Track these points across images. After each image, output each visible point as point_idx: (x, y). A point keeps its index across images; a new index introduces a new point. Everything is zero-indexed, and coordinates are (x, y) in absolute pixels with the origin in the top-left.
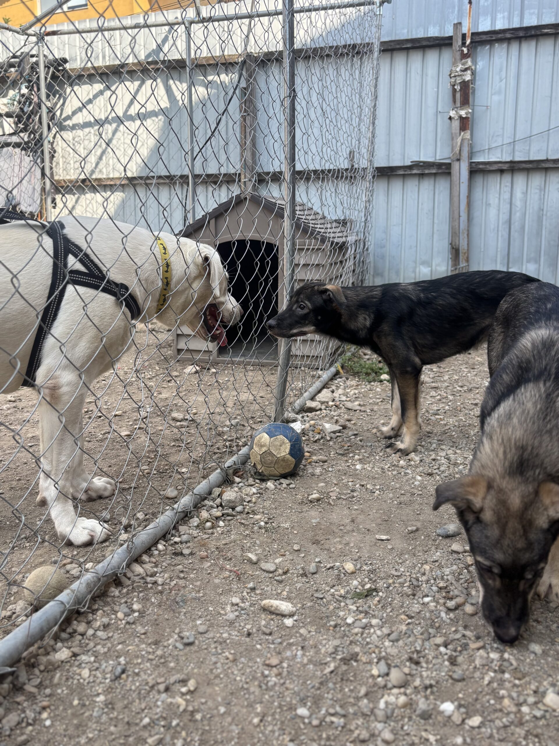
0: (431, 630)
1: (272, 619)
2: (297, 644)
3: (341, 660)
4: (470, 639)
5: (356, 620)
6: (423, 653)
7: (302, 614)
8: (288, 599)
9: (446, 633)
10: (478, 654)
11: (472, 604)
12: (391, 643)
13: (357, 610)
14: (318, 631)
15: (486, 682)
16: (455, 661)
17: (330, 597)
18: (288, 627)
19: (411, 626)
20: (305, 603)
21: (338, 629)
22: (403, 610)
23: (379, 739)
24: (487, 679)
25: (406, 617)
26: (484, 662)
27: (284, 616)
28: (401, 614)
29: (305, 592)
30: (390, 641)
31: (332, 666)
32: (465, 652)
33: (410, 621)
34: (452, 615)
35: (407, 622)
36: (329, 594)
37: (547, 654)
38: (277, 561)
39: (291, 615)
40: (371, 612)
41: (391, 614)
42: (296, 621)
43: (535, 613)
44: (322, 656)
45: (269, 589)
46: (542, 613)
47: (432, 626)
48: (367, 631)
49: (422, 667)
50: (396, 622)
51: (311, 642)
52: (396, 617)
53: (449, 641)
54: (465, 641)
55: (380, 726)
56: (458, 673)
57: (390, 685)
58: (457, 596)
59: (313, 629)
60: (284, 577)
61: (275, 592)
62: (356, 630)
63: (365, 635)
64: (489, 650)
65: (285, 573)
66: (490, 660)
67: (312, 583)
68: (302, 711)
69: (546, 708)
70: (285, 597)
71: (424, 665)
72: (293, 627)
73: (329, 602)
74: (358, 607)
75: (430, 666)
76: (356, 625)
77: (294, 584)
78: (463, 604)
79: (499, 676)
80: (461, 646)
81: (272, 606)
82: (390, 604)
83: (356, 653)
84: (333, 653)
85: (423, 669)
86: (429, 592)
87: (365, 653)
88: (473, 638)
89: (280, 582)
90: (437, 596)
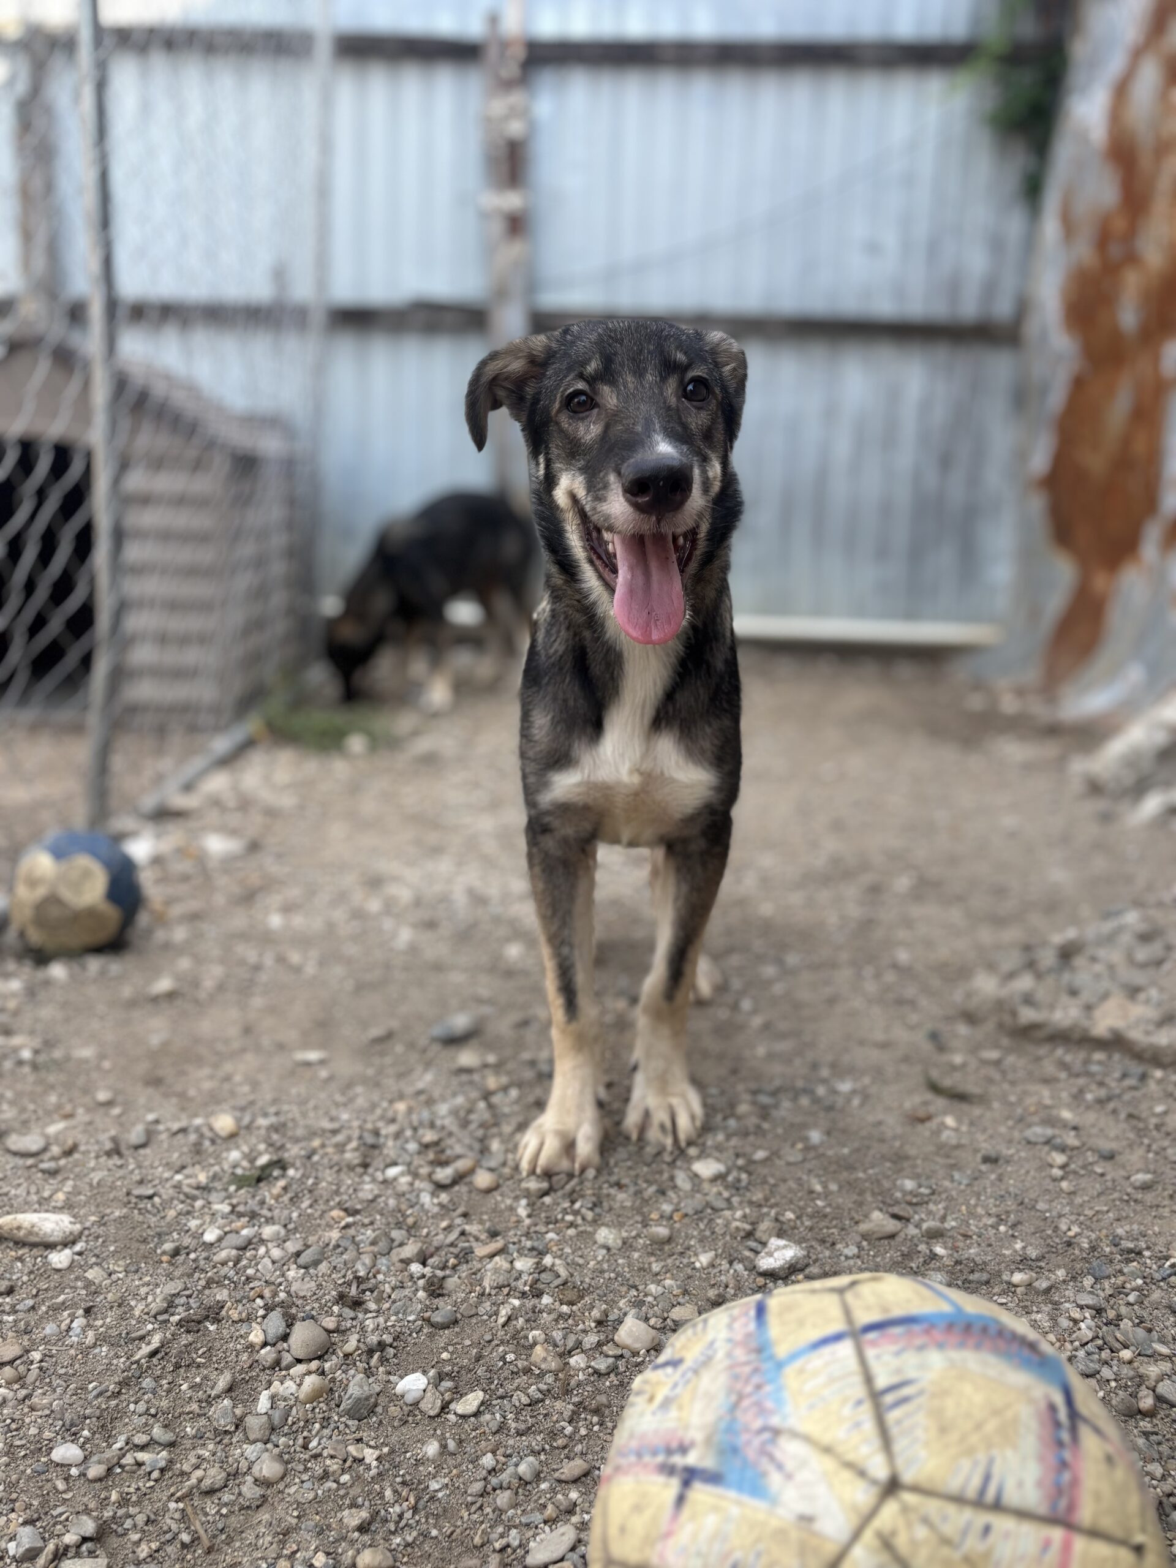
0: (396, 1234)
1: (20, 1259)
2: (75, 1306)
3: (179, 1324)
4: (477, 1239)
5: (226, 1233)
6: (373, 1281)
7: (97, 1238)
8: (68, 1207)
9: (428, 1234)
10: (489, 1266)
11: (491, 1170)
12: (302, 1271)
13: (232, 1212)
14: (132, 1270)
15: (502, 1320)
16: (441, 1287)
17: (171, 1191)
18: (58, 1270)
19: (352, 1231)
20: (108, 1211)
21: (181, 1258)
22: (337, 1199)
23: (249, 1479)
24: (504, 1312)
25: (342, 1214)
26: (501, 1280)
27: (50, 1246)
28: (332, 1209)
29: (113, 1188)
30: (300, 1267)
31: (156, 1341)
32: (464, 1267)
33: (350, 1220)
34: (444, 1197)
35: (343, 1224)
36: (168, 1185)
37: (631, 1246)
38: (52, 1129)
39: (68, 1242)
40: (265, 1212)
41: (309, 1211)
42: (80, 1254)
43: (616, 1170)
44: (134, 1322)
45: (21, 1191)
46: (630, 1168)
47: (399, 1225)
48: (248, 1254)
49: (367, 1311)
50: (319, 1225)
51: (110, 1296)
52: (321, 1217)
53: (432, 1249)
54: (467, 1244)
55: (251, 1451)
56: (444, 1309)
57: (287, 1359)
58: (459, 1157)
59: (118, 1266)
60: (62, 1162)
61: (34, 1198)
62: (223, 1255)
63: (244, 1262)
64: (515, 1255)
65: (69, 1153)
66: (514, 1274)
67: (131, 1167)
68: (67, 1452)
69: (619, 1352)
70: (59, 1204)
71: (372, 1306)
72: (70, 1267)
73: (167, 1204)
74: (234, 1207)
75: (387, 1305)
76: (224, 1244)
77: (86, 1175)
78: (471, 1171)
79: (530, 1303)
80: (456, 1257)
81: (19, 1228)
82: (310, 1191)
83: (218, 1302)
84: (165, 1311)
85: (369, 1315)
86: (399, 1156)
87: (240, 1301)
88: (483, 1236)
89: (53, 1173)
90: (417, 1161)
